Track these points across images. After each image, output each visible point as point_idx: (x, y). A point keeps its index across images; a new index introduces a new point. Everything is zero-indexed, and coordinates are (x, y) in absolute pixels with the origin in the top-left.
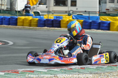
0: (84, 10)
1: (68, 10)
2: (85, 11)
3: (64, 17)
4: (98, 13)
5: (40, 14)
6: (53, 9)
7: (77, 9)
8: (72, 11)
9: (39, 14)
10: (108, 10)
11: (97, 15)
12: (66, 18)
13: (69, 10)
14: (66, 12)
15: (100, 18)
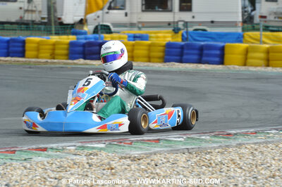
0: (210, 20)
1: (172, 20)
2: (212, 22)
3: (153, 35)
4: (240, 25)
5: (113, 29)
6: (140, 19)
7: (193, 17)
8: (182, 23)
9: (110, 29)
10: (265, 17)
11: (239, 30)
12: (157, 37)
13: (176, 20)
14: (169, 24)
15: (245, 35)
